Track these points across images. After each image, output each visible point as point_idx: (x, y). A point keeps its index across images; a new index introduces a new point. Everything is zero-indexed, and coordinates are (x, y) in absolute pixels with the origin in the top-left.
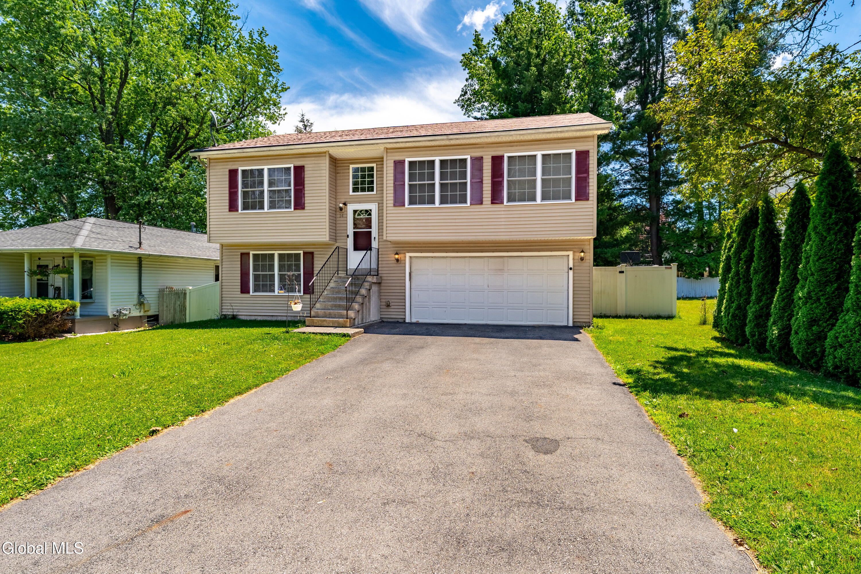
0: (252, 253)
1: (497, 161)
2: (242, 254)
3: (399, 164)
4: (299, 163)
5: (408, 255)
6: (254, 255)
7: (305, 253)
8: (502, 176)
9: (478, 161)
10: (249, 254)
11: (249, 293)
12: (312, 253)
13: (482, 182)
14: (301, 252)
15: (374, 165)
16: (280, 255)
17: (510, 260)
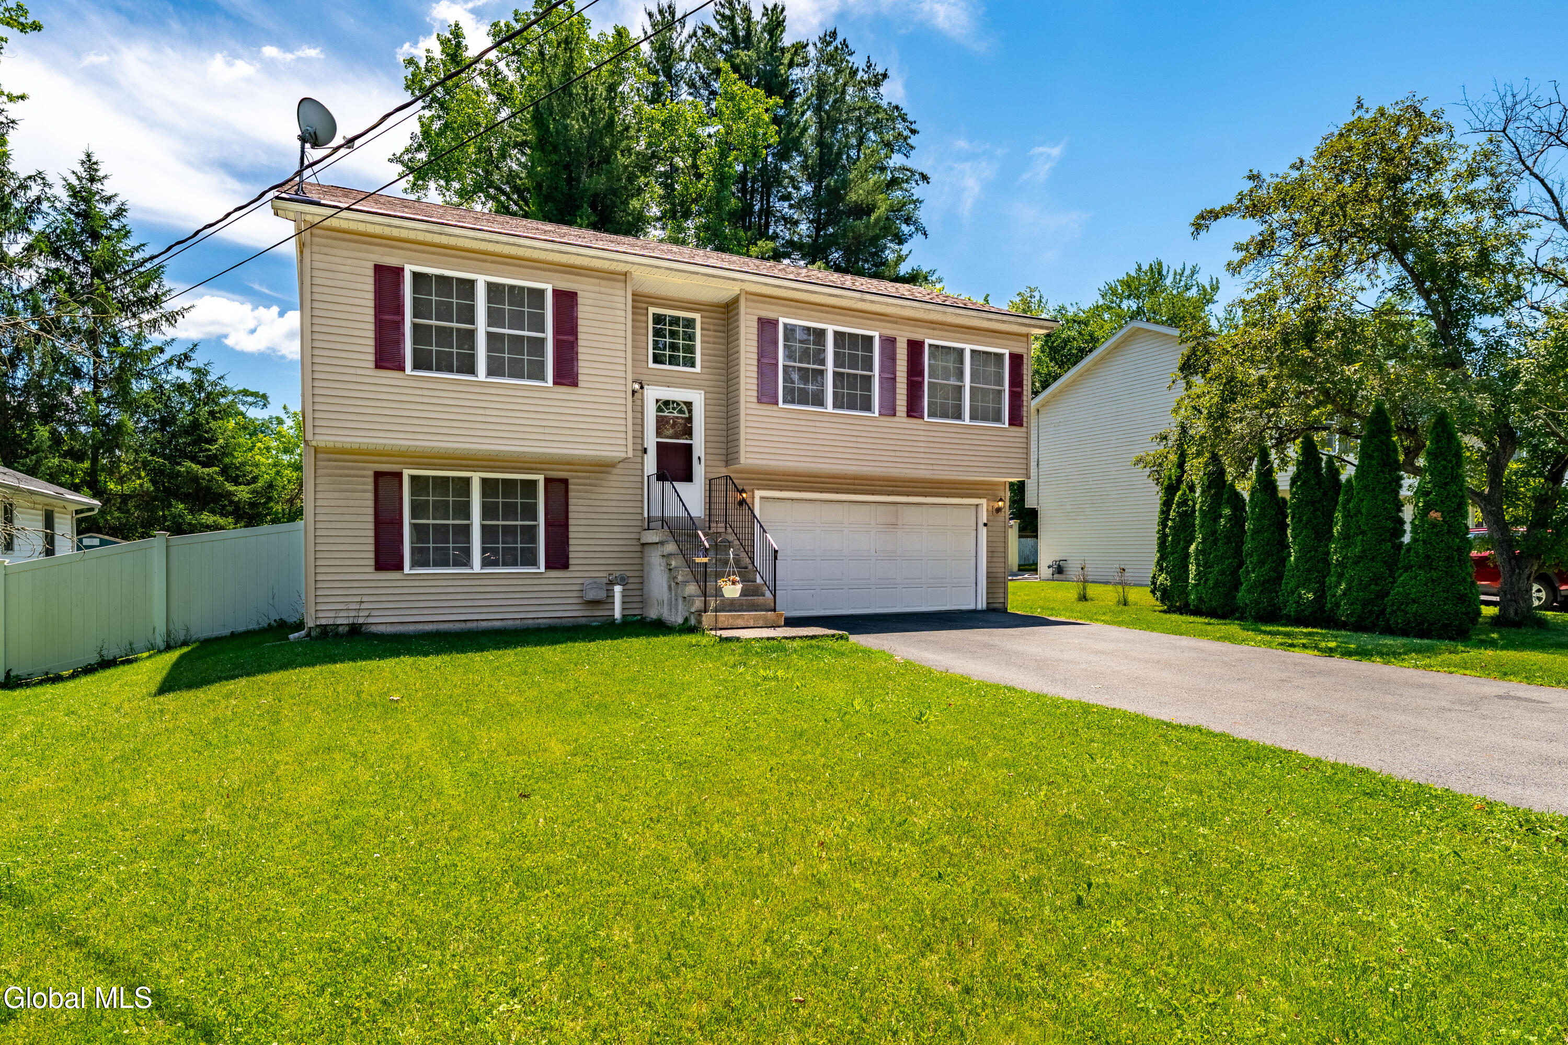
0: (407, 473)
1: (915, 347)
2: (378, 475)
3: (767, 326)
4: (566, 284)
5: (758, 494)
6: (413, 478)
7: (547, 481)
8: (921, 374)
9: (889, 343)
10: (399, 475)
11: (400, 568)
12: (565, 482)
13: (894, 379)
14: (541, 478)
15: (697, 316)
16: (484, 481)
17: (906, 508)
